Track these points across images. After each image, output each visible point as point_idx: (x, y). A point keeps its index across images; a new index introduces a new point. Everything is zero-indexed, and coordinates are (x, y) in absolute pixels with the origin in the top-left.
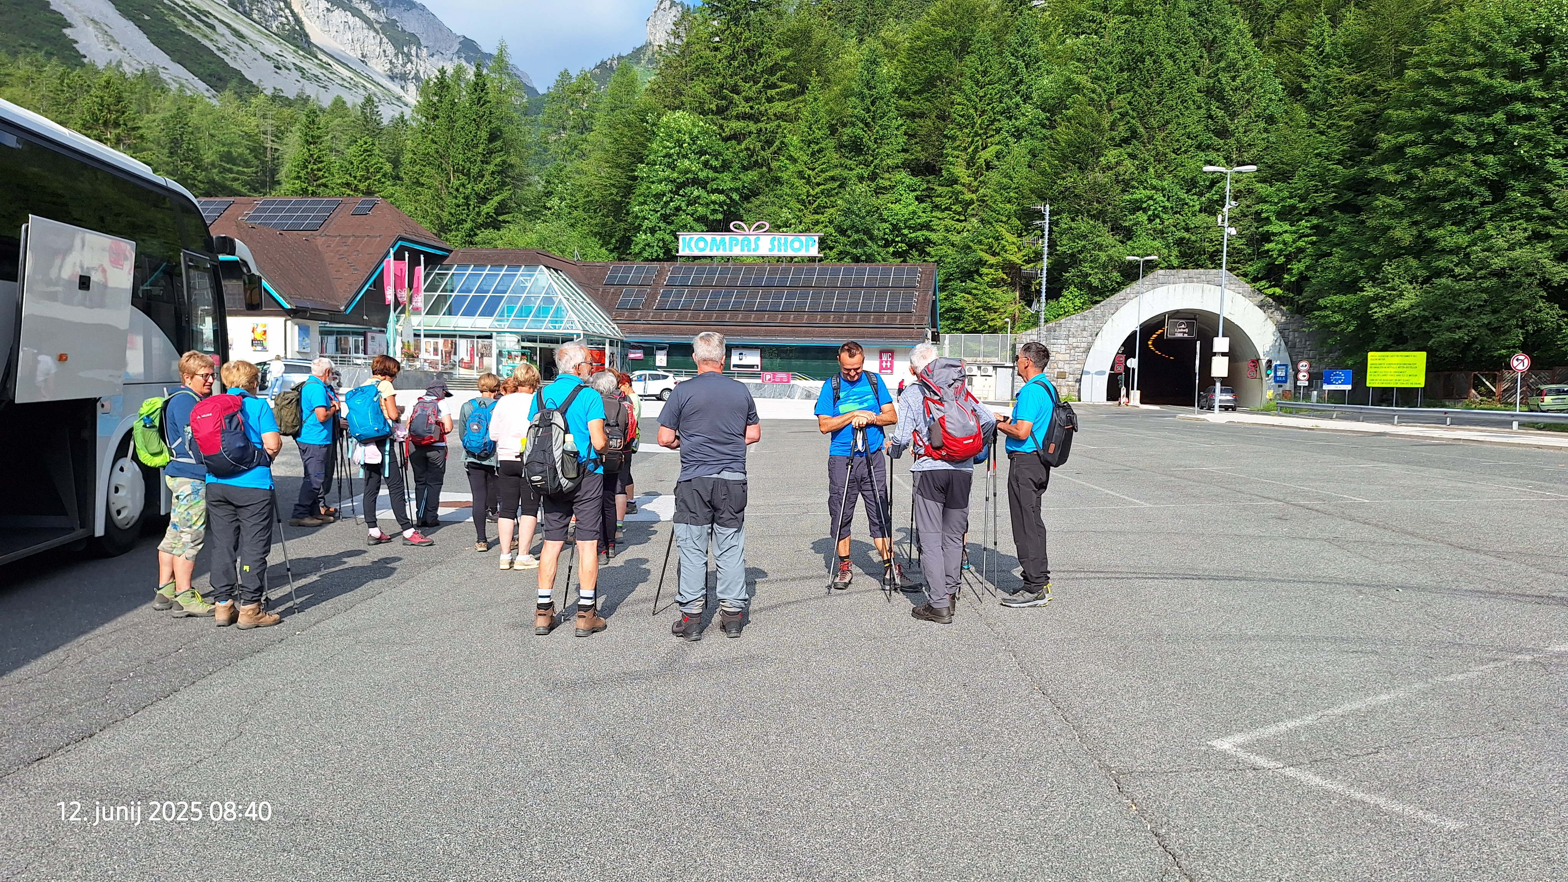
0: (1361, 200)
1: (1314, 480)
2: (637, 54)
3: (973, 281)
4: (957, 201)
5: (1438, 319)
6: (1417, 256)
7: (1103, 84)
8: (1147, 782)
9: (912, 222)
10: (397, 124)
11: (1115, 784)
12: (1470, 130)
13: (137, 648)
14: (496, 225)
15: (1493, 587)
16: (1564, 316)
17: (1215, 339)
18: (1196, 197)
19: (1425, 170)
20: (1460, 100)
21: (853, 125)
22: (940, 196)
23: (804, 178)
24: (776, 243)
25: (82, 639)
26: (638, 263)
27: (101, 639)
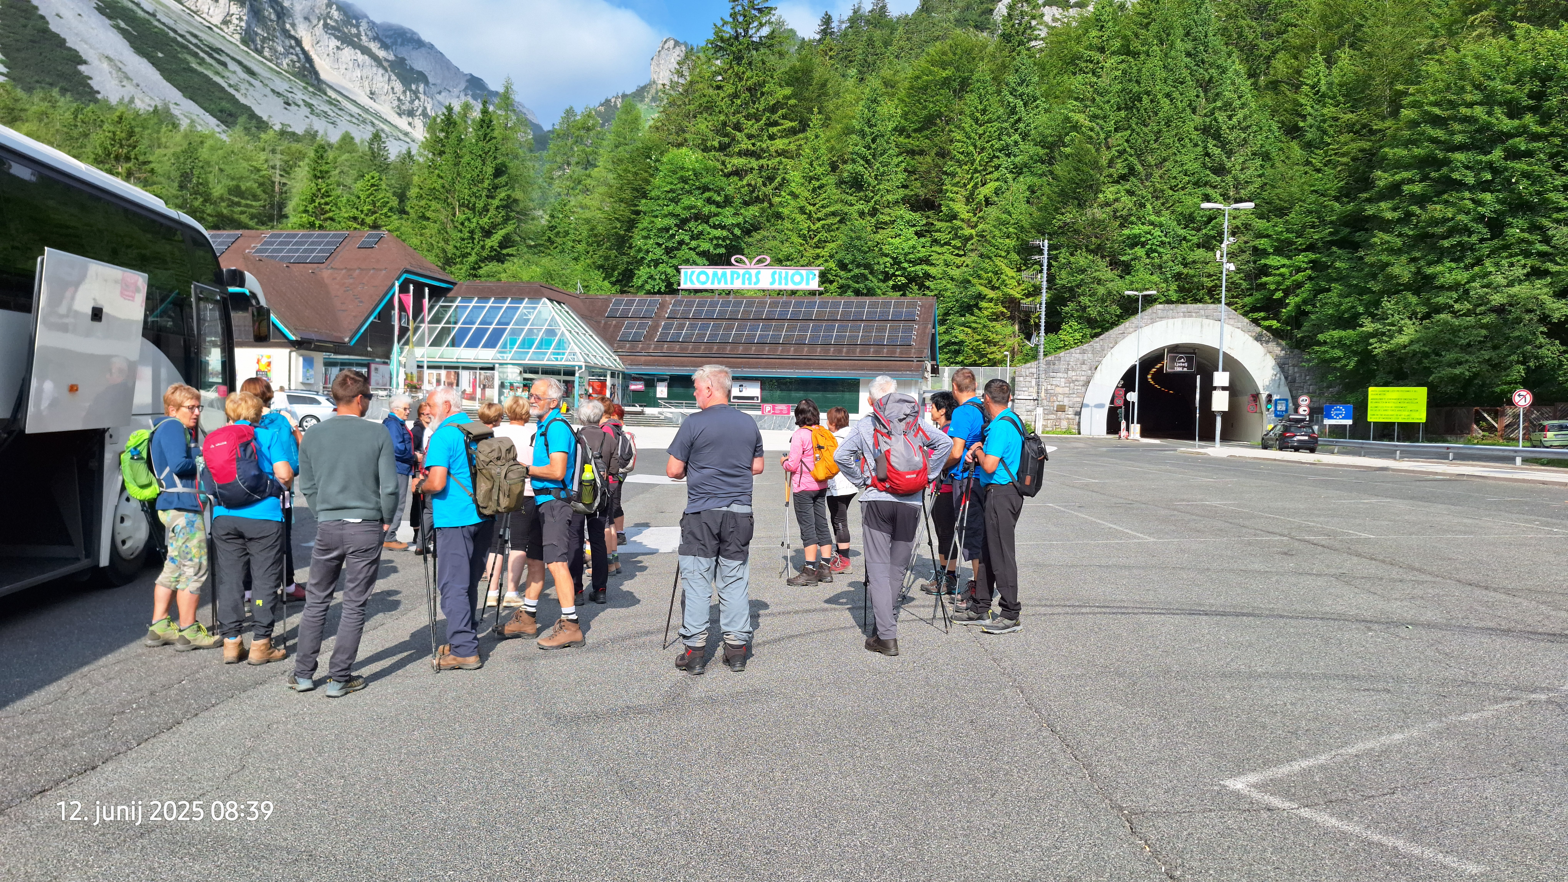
0: (1359, 236)
1: (1319, 516)
2: (640, 93)
3: (972, 314)
4: (956, 236)
5: (1438, 354)
6: (1417, 292)
7: (1101, 122)
8: (1160, 822)
9: (911, 256)
10: (404, 159)
11: (1128, 825)
12: (1467, 168)
13: (140, 679)
14: (500, 259)
15: (1504, 625)
16: (1565, 352)
17: (1215, 374)
18: (1194, 232)
19: (1422, 207)
20: (1459, 138)
21: (854, 161)
22: (939, 231)
23: (805, 213)
24: (777, 276)
25: (85, 669)
26: (641, 295)
27: (104, 670)
